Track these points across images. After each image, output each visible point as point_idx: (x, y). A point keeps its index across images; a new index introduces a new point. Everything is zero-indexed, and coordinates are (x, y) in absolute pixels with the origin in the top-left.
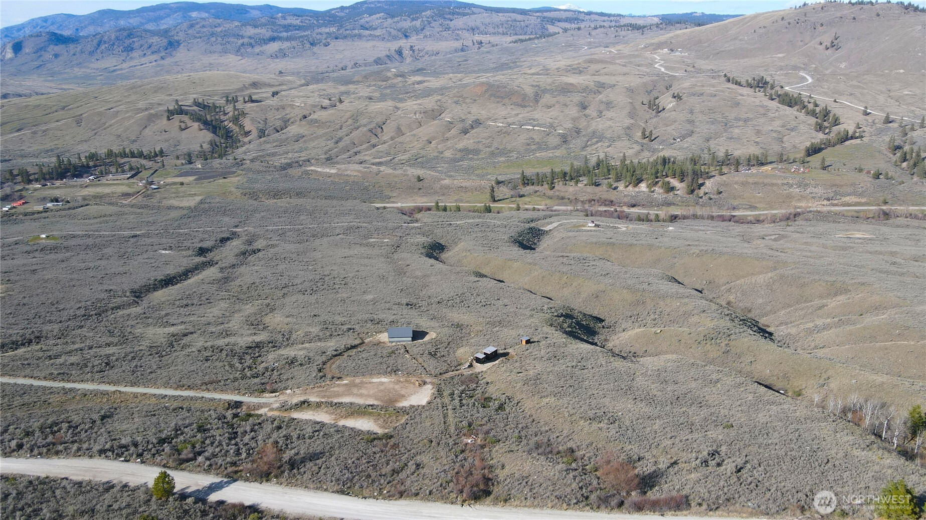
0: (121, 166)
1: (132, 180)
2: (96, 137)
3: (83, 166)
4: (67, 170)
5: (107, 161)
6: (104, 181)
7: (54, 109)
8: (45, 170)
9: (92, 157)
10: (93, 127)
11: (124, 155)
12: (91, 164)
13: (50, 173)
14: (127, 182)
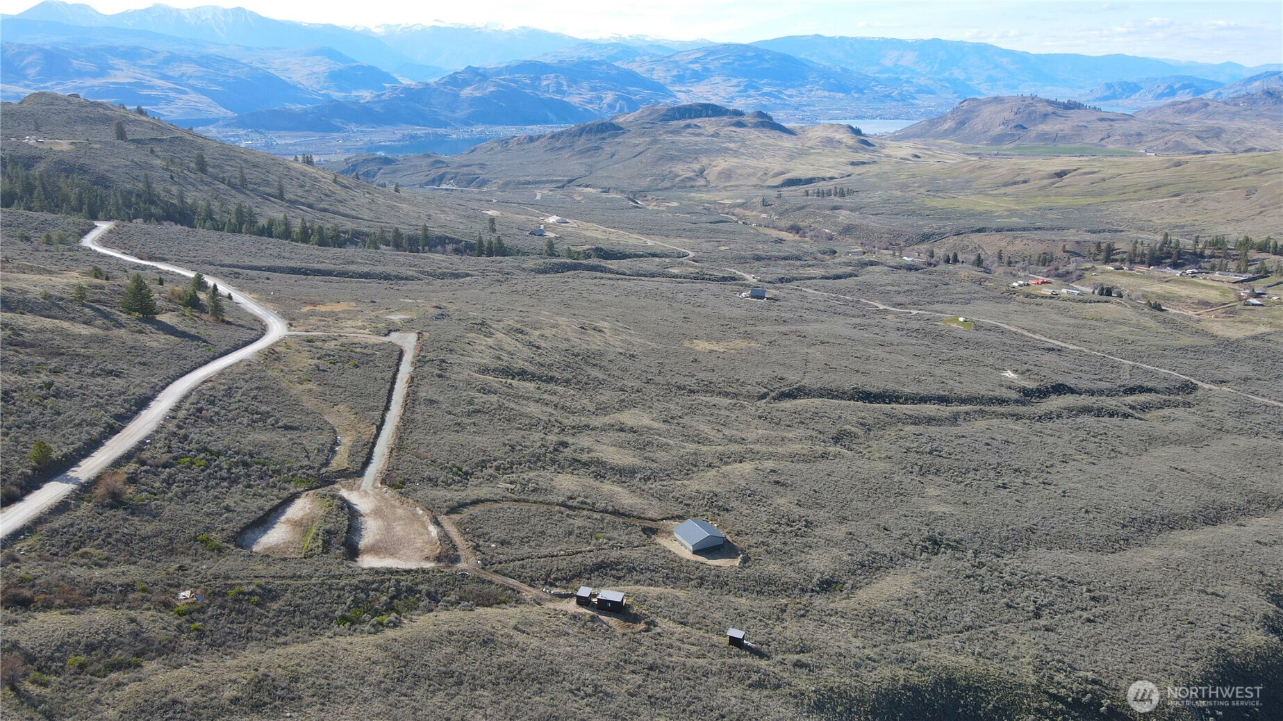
0: (1249, 262)
1: (1236, 286)
2: (1258, 217)
3: (1195, 254)
4: (1169, 255)
5: (1234, 252)
6: (1200, 280)
7: (1245, 172)
8: (1140, 248)
9: (1218, 243)
10: (1266, 203)
11: (1263, 248)
12: (1208, 252)
13: (1143, 255)
14: (1226, 286)
